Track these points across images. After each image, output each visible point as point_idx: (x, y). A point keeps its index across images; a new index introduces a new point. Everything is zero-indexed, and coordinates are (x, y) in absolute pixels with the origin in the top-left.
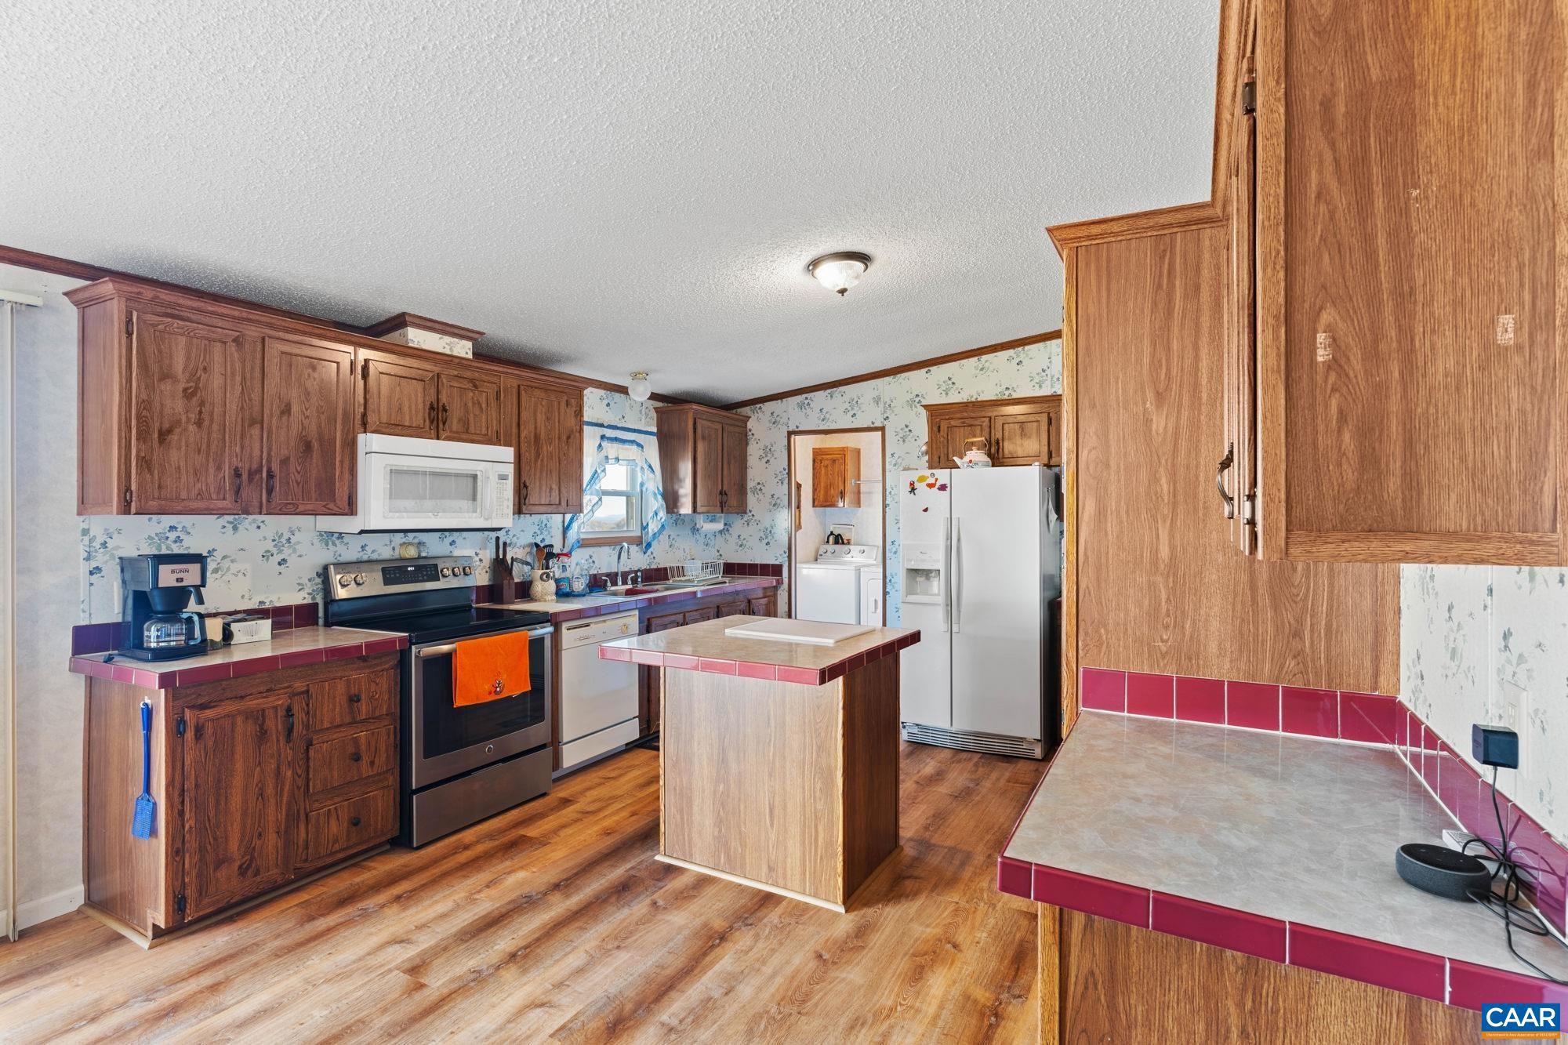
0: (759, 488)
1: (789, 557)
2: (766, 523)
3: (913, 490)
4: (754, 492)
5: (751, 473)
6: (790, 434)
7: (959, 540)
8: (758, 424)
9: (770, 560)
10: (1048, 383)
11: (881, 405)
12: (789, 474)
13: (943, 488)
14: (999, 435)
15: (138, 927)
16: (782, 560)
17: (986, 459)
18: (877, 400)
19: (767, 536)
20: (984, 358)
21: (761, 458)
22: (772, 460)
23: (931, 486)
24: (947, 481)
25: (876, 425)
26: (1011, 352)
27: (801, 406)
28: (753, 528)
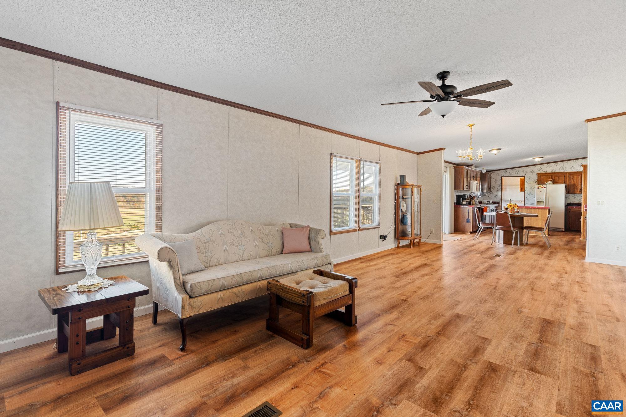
0: (494, 187)
1: (501, 200)
2: (496, 193)
3: (538, 188)
4: (493, 188)
5: (492, 184)
6: (502, 177)
7: (548, 196)
8: (493, 175)
9: (496, 201)
10: (563, 169)
11: (524, 173)
12: (501, 185)
13: (545, 188)
14: (553, 179)
15: (468, 232)
16: (499, 200)
17: (552, 183)
18: (523, 171)
19: (496, 196)
20: (548, 164)
21: (494, 181)
22: (497, 182)
23: (542, 187)
24: (545, 187)
25: (523, 176)
26: (555, 163)
27: (505, 172)
28: (492, 195)
